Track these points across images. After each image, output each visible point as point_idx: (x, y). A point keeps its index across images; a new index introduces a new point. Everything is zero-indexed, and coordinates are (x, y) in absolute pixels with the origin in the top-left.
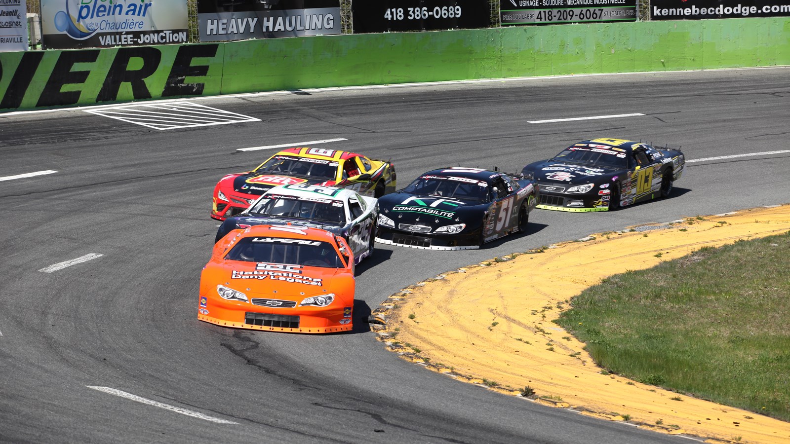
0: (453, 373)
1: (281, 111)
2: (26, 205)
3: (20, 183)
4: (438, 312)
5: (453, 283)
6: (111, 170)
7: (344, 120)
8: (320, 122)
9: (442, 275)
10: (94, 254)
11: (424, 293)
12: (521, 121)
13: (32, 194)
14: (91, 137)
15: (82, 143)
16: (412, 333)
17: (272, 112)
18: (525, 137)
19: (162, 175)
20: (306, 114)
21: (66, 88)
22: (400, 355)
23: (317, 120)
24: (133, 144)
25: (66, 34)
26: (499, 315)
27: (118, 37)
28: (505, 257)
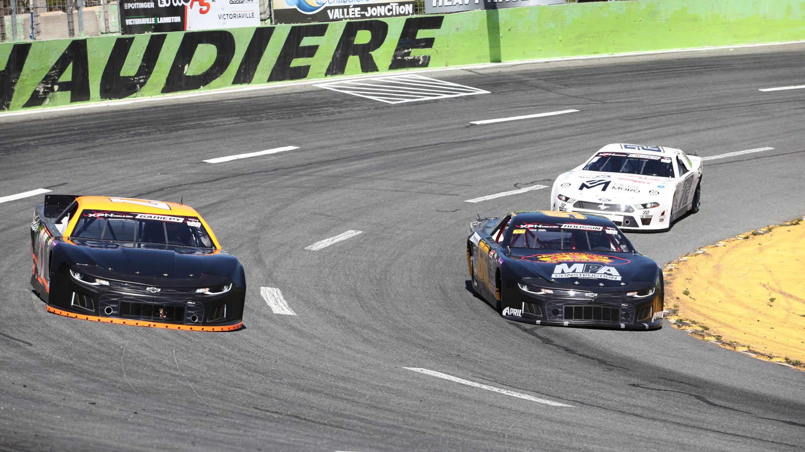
0: (750, 351)
1: (509, 82)
2: (275, 181)
3: (265, 160)
4: (711, 288)
5: (716, 257)
6: (350, 146)
7: (573, 91)
8: (549, 93)
9: (702, 249)
10: (353, 231)
11: (689, 268)
12: (752, 89)
13: (278, 171)
14: (325, 112)
15: (318, 118)
16: (693, 310)
17: (501, 84)
18: (759, 106)
19: (401, 150)
20: (534, 85)
21: (296, 63)
22: (688, 333)
23: (546, 91)
24: (367, 119)
25: (296, 9)
26: (774, 290)
27: (345, 10)
28: (761, 229)
